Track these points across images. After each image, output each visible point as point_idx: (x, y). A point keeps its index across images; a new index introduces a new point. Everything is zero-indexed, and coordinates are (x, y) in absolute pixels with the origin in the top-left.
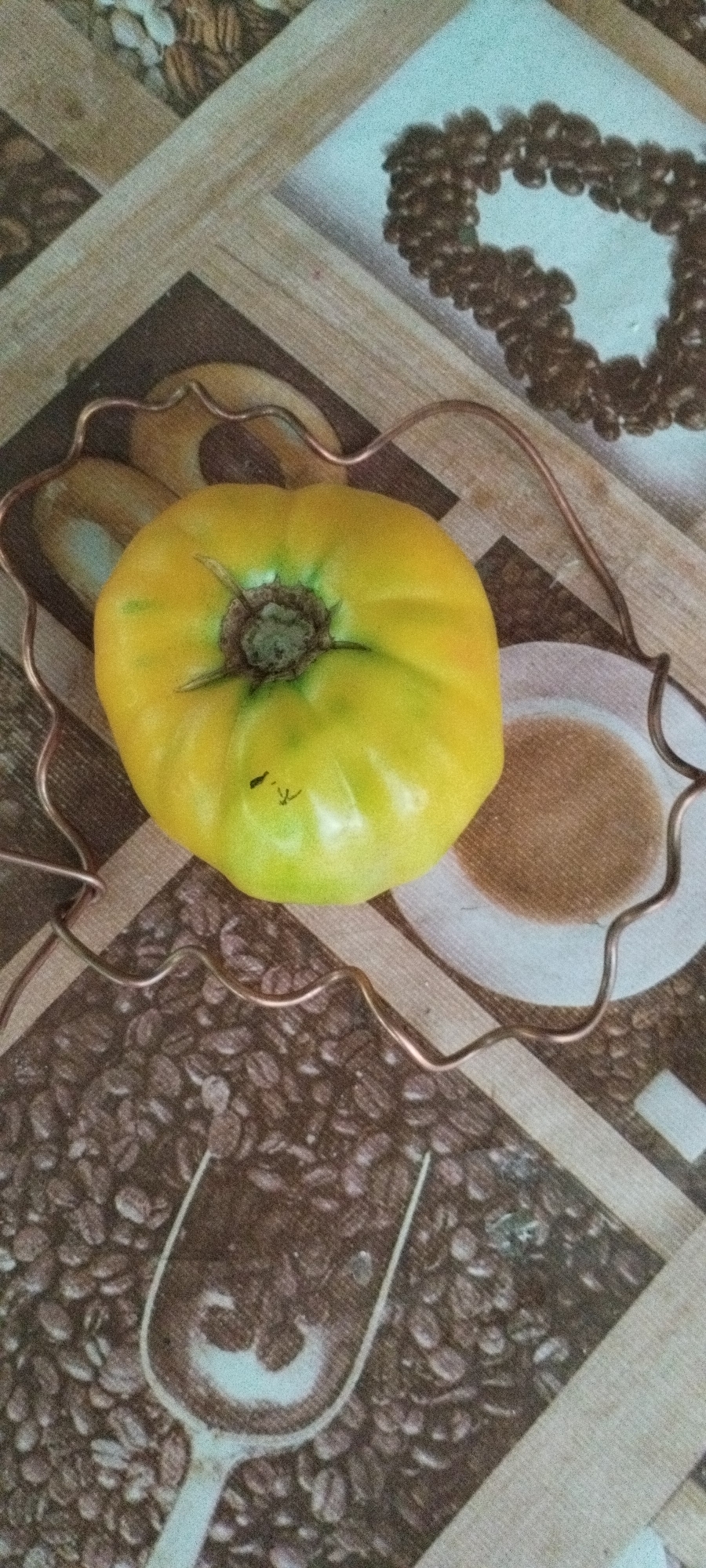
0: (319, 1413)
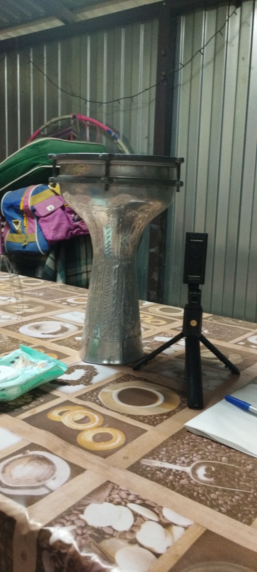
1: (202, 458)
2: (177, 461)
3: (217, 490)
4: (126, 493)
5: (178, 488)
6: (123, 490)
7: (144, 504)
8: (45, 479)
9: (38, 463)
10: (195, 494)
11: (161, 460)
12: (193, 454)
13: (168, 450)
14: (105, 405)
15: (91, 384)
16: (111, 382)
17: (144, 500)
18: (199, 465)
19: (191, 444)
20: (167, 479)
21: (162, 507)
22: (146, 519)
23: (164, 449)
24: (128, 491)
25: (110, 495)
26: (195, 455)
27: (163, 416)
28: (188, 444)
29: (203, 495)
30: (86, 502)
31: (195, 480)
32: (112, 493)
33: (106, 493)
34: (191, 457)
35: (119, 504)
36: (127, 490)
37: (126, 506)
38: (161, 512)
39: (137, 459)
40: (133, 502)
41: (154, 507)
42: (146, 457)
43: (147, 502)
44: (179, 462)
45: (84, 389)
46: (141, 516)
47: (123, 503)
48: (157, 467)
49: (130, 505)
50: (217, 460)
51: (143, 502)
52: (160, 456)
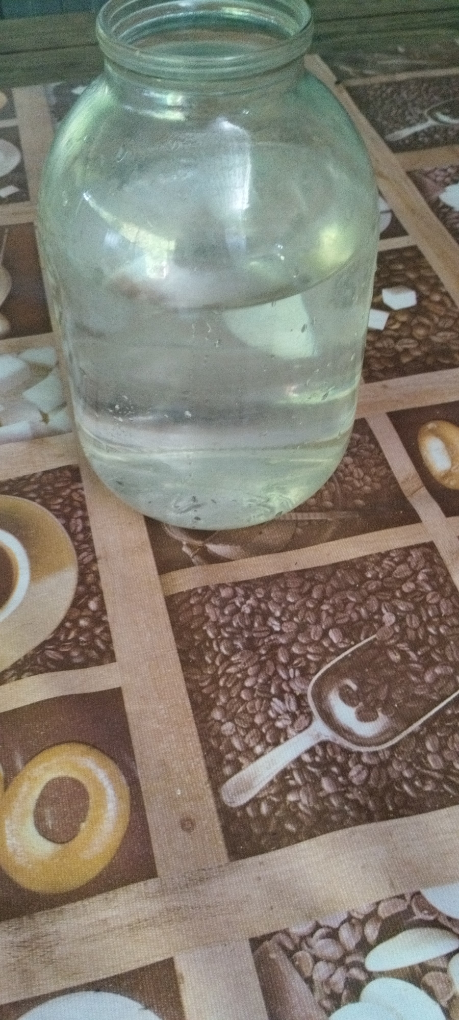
0: (370, 745)
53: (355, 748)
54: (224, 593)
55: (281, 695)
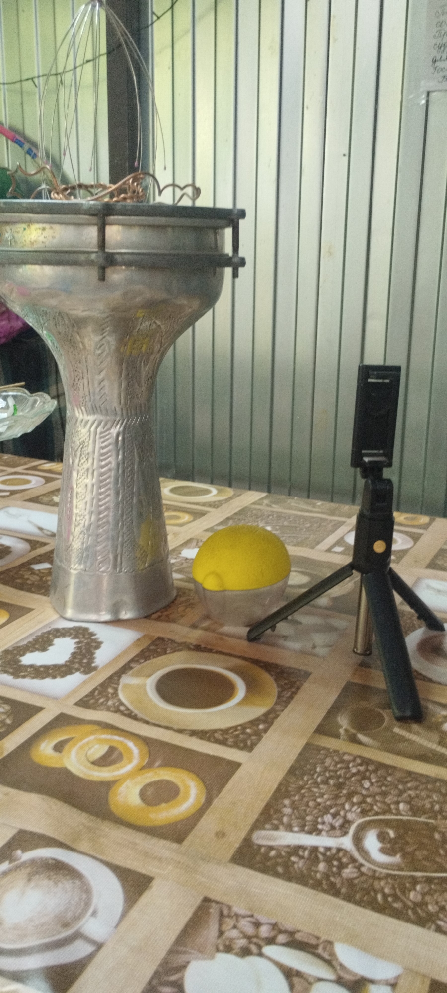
1: (364, 813)
2: (320, 827)
3: (414, 881)
4: (251, 922)
5: (343, 890)
6: (244, 917)
7: (295, 943)
8: (77, 918)
9: (49, 878)
10: (380, 897)
11: (289, 828)
12: (343, 805)
13: (293, 802)
14: (140, 715)
15: (95, 668)
16: (132, 661)
17: (291, 934)
18: (363, 828)
19: (331, 782)
20: (316, 872)
21: (331, 943)
22: (312, 980)
23: (287, 802)
24: (252, 916)
25: (221, 933)
26: (347, 806)
27: (258, 725)
28: (325, 782)
29: (396, 898)
30: (180, 960)
31: (367, 865)
32: (224, 928)
33: (212, 930)
34: (342, 813)
35: (245, 952)
36: (249, 913)
37: (260, 954)
38: (332, 954)
39: (243, 834)
40: (271, 941)
41: (316, 947)
42: (258, 825)
43: (298, 936)
44: (325, 827)
45: (85, 682)
46: (298, 974)
47: (254, 948)
48: (288, 846)
49: (268, 950)
50: (389, 811)
51: (290, 939)
52: (285, 819)
53: (361, 860)
54: (346, 757)
55: (334, 816)
